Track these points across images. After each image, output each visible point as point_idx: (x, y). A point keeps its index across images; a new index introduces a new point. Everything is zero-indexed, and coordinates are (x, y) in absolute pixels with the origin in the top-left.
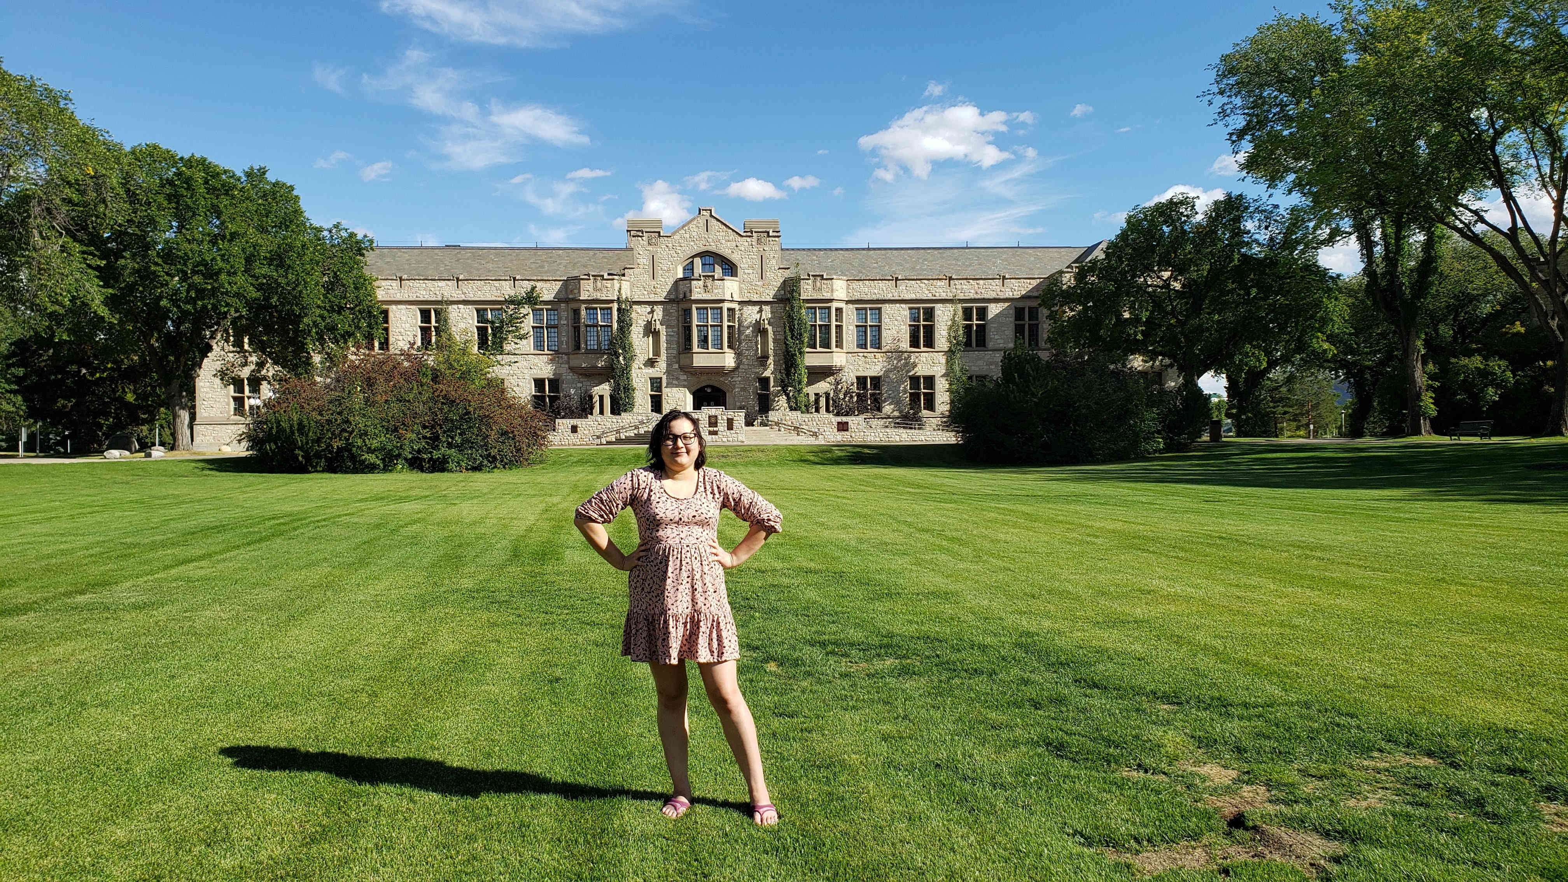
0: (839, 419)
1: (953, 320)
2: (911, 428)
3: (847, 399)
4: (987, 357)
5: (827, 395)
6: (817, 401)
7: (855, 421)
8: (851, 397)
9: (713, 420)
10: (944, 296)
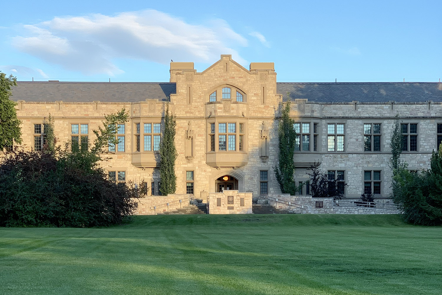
0: (316, 199)
1: (395, 132)
2: (366, 206)
3: (322, 186)
4: (418, 158)
5: (308, 183)
6: (301, 187)
7: (327, 201)
8: (325, 184)
9: (231, 199)
10: (388, 115)
